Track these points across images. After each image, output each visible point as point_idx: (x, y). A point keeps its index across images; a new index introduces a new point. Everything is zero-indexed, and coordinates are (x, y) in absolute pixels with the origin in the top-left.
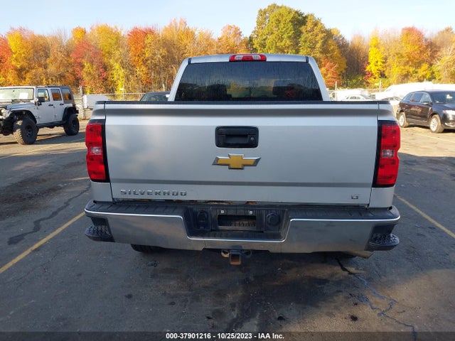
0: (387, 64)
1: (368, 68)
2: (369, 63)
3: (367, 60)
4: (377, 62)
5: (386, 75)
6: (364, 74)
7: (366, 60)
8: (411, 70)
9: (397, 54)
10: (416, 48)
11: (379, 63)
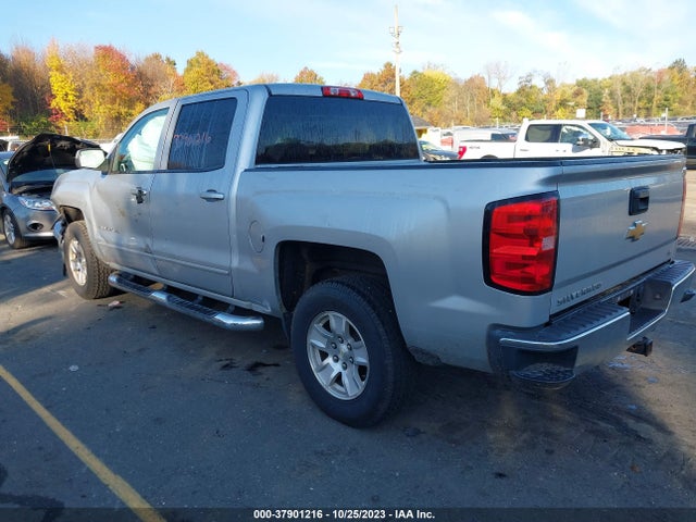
0: (84, 99)
1: (53, 104)
2: (53, 96)
3: (50, 90)
4: (67, 95)
5: (87, 116)
6: (49, 114)
7: (46, 91)
8: (123, 110)
9: (97, 85)
10: (122, 78)
11: (70, 97)
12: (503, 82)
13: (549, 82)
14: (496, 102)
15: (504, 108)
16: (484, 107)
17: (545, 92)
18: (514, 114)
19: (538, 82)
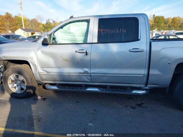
12: (42, 21)
13: (54, 22)
14: (41, 26)
15: (43, 28)
16: (38, 28)
17: (53, 24)
18: (46, 29)
19: (51, 22)
